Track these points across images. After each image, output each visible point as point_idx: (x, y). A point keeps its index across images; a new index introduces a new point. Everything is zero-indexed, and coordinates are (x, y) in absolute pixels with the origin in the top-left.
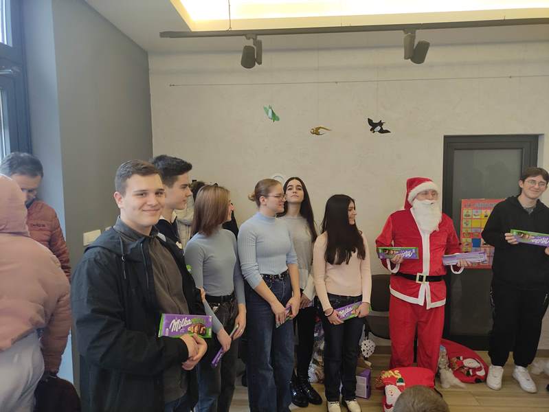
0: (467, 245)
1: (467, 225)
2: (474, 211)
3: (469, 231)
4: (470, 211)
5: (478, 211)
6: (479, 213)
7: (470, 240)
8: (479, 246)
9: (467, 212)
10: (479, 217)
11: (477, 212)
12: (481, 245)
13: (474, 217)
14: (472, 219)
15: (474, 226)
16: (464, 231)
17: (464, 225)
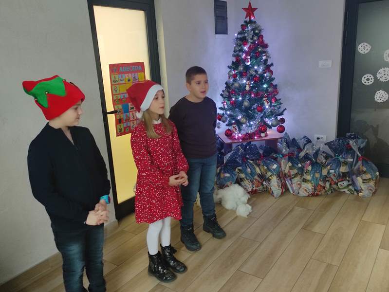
0: (120, 112)
1: (116, 91)
2: (120, 75)
3: (119, 98)
5: (123, 75)
7: (120, 107)
8: (128, 112)
9: (115, 77)
10: (123, 82)
11: (122, 77)
12: (130, 110)
14: (119, 84)
15: (121, 92)
16: (115, 98)
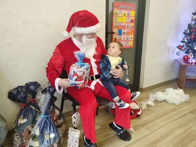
0: (116, 34)
1: (116, 20)
2: (120, 11)
3: (117, 25)
4: (117, 11)
5: (122, 11)
6: (122, 13)
7: (117, 31)
8: (121, 35)
9: (116, 11)
10: (121, 15)
12: (122, 34)
13: (119, 15)
14: (118, 16)
15: (119, 21)
16: (114, 24)
17: (114, 21)
